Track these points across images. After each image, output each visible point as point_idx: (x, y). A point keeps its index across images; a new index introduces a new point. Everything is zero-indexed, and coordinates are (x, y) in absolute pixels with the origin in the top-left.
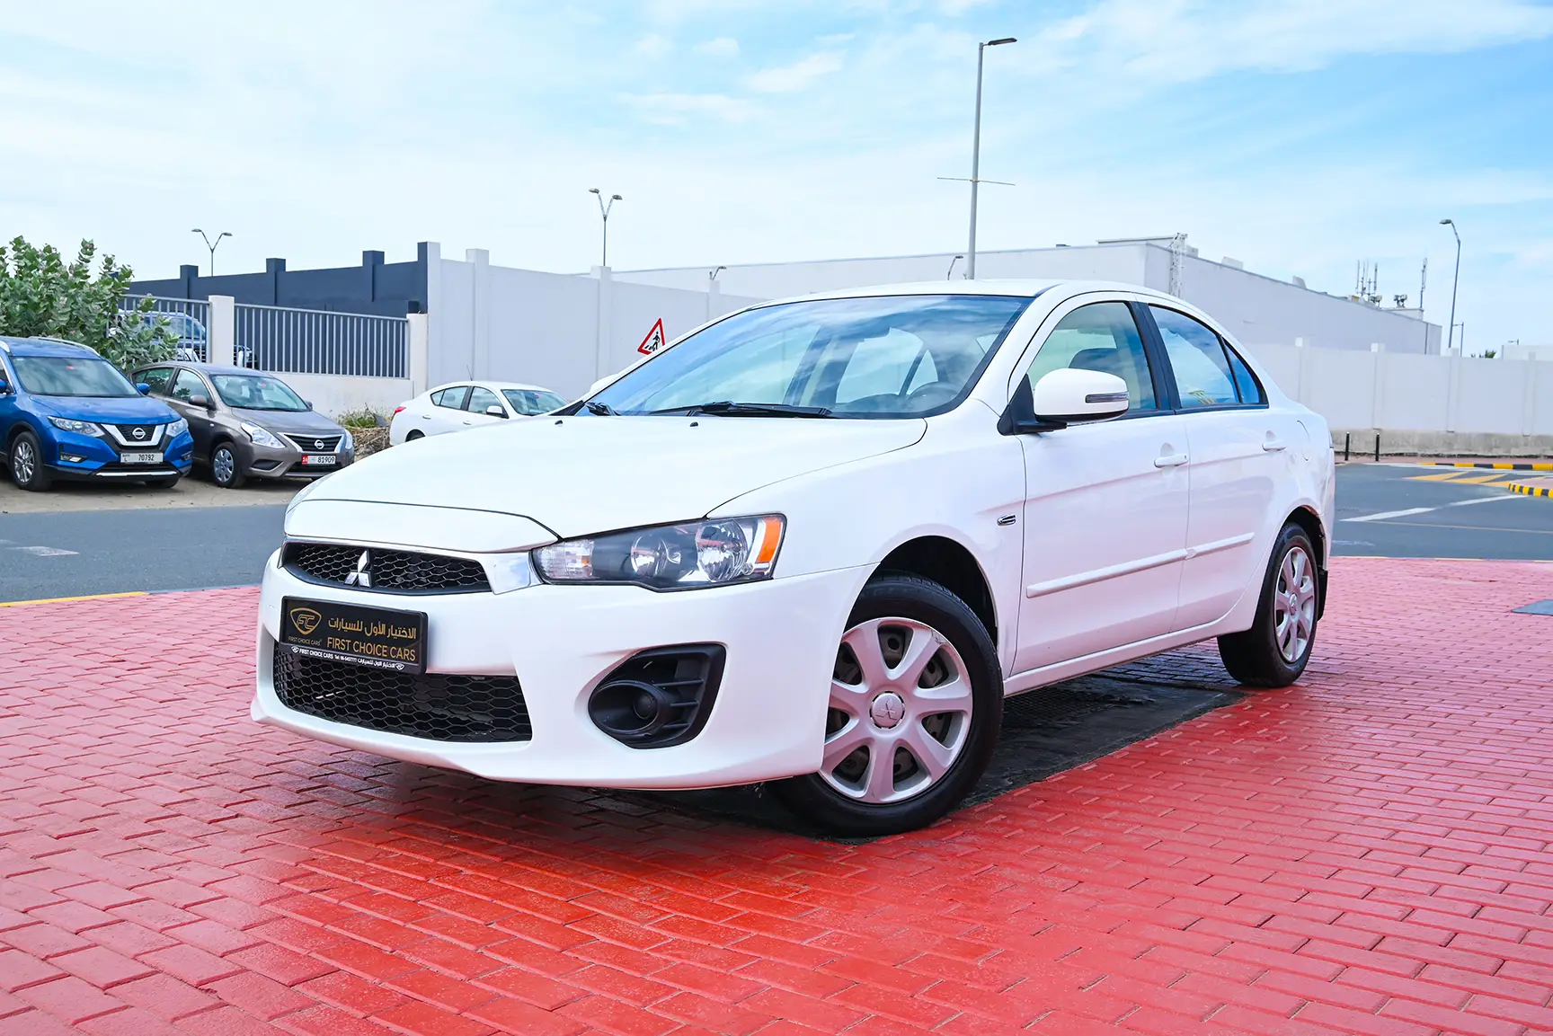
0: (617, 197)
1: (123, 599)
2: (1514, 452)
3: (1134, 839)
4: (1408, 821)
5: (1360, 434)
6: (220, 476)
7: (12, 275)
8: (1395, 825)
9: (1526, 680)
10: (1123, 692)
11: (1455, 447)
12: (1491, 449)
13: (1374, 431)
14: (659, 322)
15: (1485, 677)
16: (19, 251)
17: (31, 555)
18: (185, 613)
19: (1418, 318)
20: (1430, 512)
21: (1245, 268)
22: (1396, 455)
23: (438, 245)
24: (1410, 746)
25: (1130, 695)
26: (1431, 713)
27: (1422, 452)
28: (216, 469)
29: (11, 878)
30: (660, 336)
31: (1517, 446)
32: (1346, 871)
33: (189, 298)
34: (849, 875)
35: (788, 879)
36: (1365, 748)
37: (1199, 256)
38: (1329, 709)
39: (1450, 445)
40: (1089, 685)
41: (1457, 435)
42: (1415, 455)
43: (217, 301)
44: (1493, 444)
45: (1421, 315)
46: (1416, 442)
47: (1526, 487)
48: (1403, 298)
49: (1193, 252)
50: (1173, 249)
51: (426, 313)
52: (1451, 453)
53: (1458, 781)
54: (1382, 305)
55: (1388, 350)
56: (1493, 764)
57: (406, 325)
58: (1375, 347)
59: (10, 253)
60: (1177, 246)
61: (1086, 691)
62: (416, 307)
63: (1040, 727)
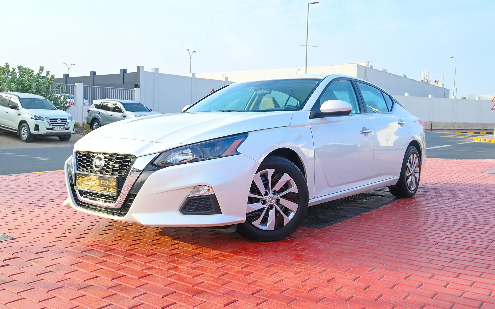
0: (194, 52)
2: (474, 128)
7: (18, 77)
8: (464, 223)
10: (376, 193)
11: (455, 127)
12: (466, 127)
13: (430, 122)
14: (213, 90)
15: (479, 189)
16: (20, 70)
21: (388, 72)
22: (437, 129)
23: (143, 67)
24: (463, 206)
26: (467, 198)
27: (445, 128)
33: (66, 83)
36: (450, 206)
37: (374, 68)
39: (454, 126)
41: (456, 123)
42: (443, 129)
43: (78, 84)
44: (467, 126)
45: (443, 86)
46: (443, 125)
47: (479, 139)
48: (437, 81)
49: (372, 67)
50: (366, 66)
51: (140, 88)
52: (454, 129)
53: (479, 213)
54: (430, 83)
55: (434, 97)
56: (488, 210)
57: (134, 91)
58: (430, 96)
59: (17, 71)
60: (367, 65)
61: (366, 193)
62: (137, 86)
63: (356, 202)
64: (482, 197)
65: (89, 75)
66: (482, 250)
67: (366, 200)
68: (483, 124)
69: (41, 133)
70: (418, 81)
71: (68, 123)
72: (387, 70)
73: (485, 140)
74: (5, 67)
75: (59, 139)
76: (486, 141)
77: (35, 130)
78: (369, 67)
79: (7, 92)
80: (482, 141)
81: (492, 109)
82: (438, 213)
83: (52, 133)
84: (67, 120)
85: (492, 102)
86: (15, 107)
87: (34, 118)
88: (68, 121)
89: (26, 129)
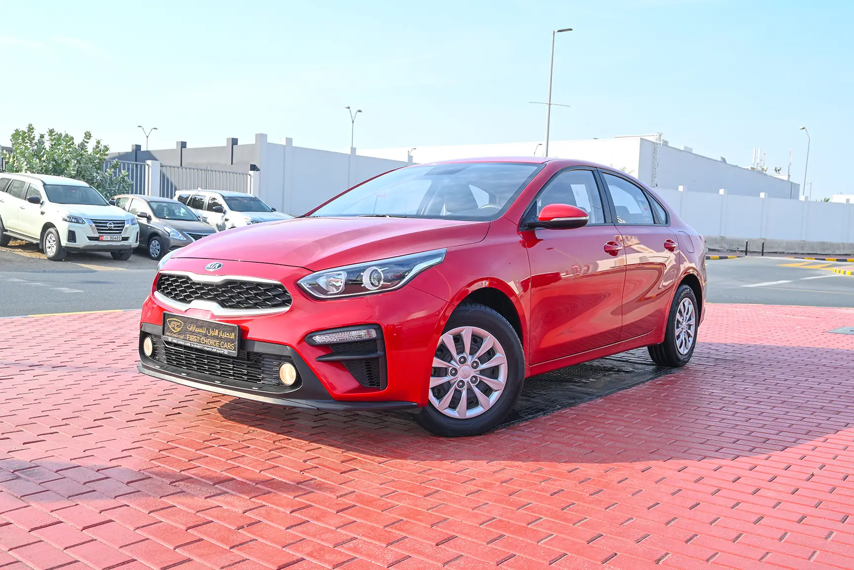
0: (360, 111)
1: (110, 313)
2: (838, 252)
3: (620, 433)
4: (760, 427)
5: (754, 241)
6: (153, 254)
7: (48, 149)
8: (752, 429)
9: (828, 364)
10: (619, 366)
11: (805, 249)
12: (824, 250)
13: (761, 240)
15: (807, 363)
16: (52, 136)
17: (61, 292)
19: (786, 179)
20: (789, 283)
21: (694, 152)
22: (773, 253)
23: (267, 136)
24: (764, 394)
25: (623, 368)
26: (776, 379)
27: (787, 252)
28: (151, 250)
29: (74, 438)
31: (839, 249)
32: (725, 449)
33: (136, 161)
34: (479, 445)
35: (449, 446)
36: (741, 394)
37: (669, 145)
38: (725, 376)
39: (802, 248)
40: (602, 363)
41: (806, 242)
42: (783, 253)
43: (152, 163)
44: (826, 247)
45: (789, 178)
46: (784, 246)
47: (842, 271)
48: (779, 169)
49: (666, 143)
50: (655, 141)
51: (259, 171)
52: (803, 252)
53: (786, 410)
54: (767, 173)
55: (770, 196)
56: (806, 403)
57: (249, 177)
58: (762, 195)
59: (47, 137)
60: (657, 140)
61: (600, 365)
62: (254, 168)
63: (576, 382)
64: (804, 379)
65: (175, 147)
67: (596, 379)
69: (79, 245)
70: (745, 169)
71: (127, 228)
72: (692, 149)
74: (27, 131)
75: (112, 257)
77: (69, 240)
78: (661, 142)
79: (26, 174)
80: (848, 273)
82: (714, 407)
83: (98, 245)
84: (124, 223)
86: (35, 200)
87: (68, 219)
88: (126, 226)
89: (54, 239)
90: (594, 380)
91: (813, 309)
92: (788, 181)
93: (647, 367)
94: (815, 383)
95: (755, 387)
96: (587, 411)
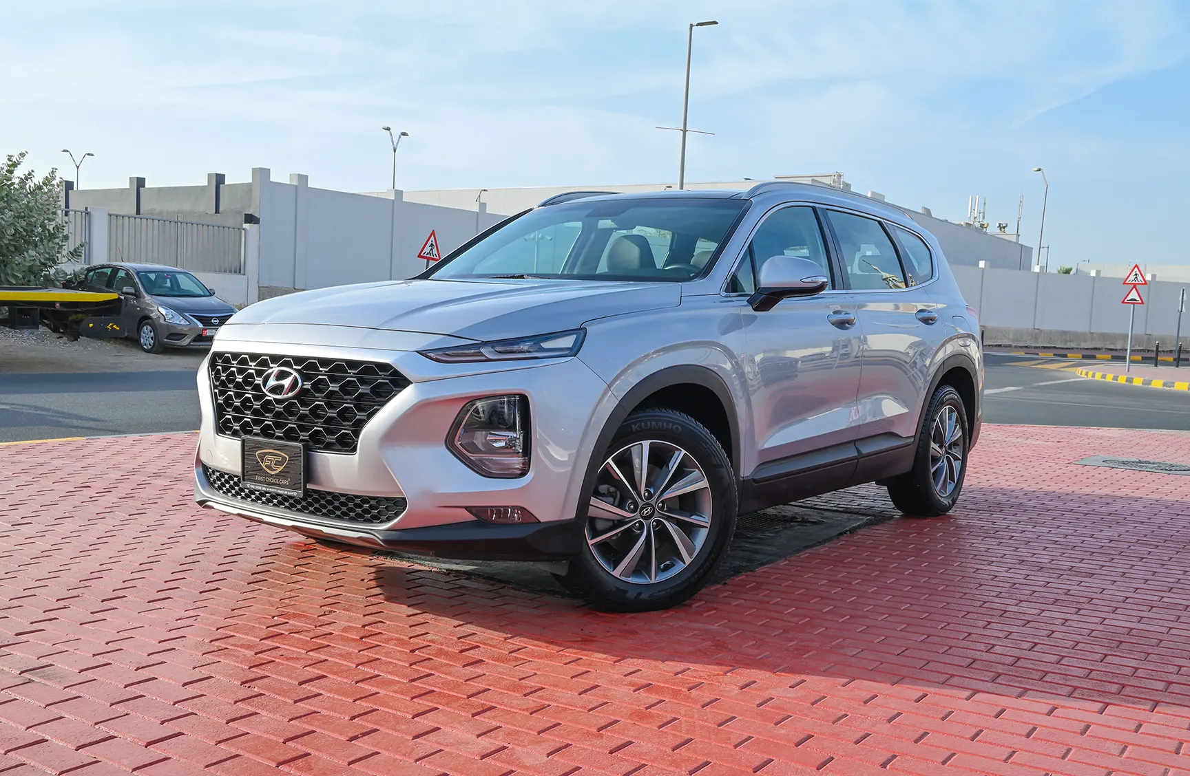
0: (404, 134)
1: (69, 443)
2: (1083, 345)
3: (816, 606)
4: (994, 596)
6: (145, 345)
8: (985, 598)
9: (1076, 509)
10: (805, 515)
11: (1040, 341)
12: (1066, 342)
14: (433, 233)
15: (1049, 507)
18: (119, 453)
19: (1015, 241)
20: (1019, 390)
22: (997, 346)
23: (269, 171)
24: (996, 551)
25: (810, 517)
26: (1011, 530)
27: (1015, 344)
28: (142, 340)
29: (83, 625)
30: (434, 244)
31: (1085, 341)
37: (852, 190)
38: (944, 527)
39: (1036, 338)
40: (779, 511)
41: (1041, 331)
42: (1010, 346)
44: (1068, 339)
45: (1018, 239)
46: (1011, 336)
47: (1090, 374)
48: (1004, 225)
51: (259, 223)
52: (1037, 345)
53: (1027, 572)
54: (988, 231)
55: (992, 265)
56: (1050, 562)
57: (243, 232)
58: (982, 264)
61: (778, 514)
62: (250, 219)
63: (748, 537)
64: (1046, 530)
65: (127, 186)
66: (1000, 669)
67: (774, 532)
68: (1104, 336)
70: (957, 225)
72: (884, 196)
73: (1104, 376)
76: (1105, 378)
80: (1098, 377)
81: (1123, 302)
85: (1124, 283)
90: (771, 535)
91: (1053, 429)
92: (1017, 243)
93: (840, 515)
94: (1060, 536)
95: (983, 542)
96: (769, 578)
